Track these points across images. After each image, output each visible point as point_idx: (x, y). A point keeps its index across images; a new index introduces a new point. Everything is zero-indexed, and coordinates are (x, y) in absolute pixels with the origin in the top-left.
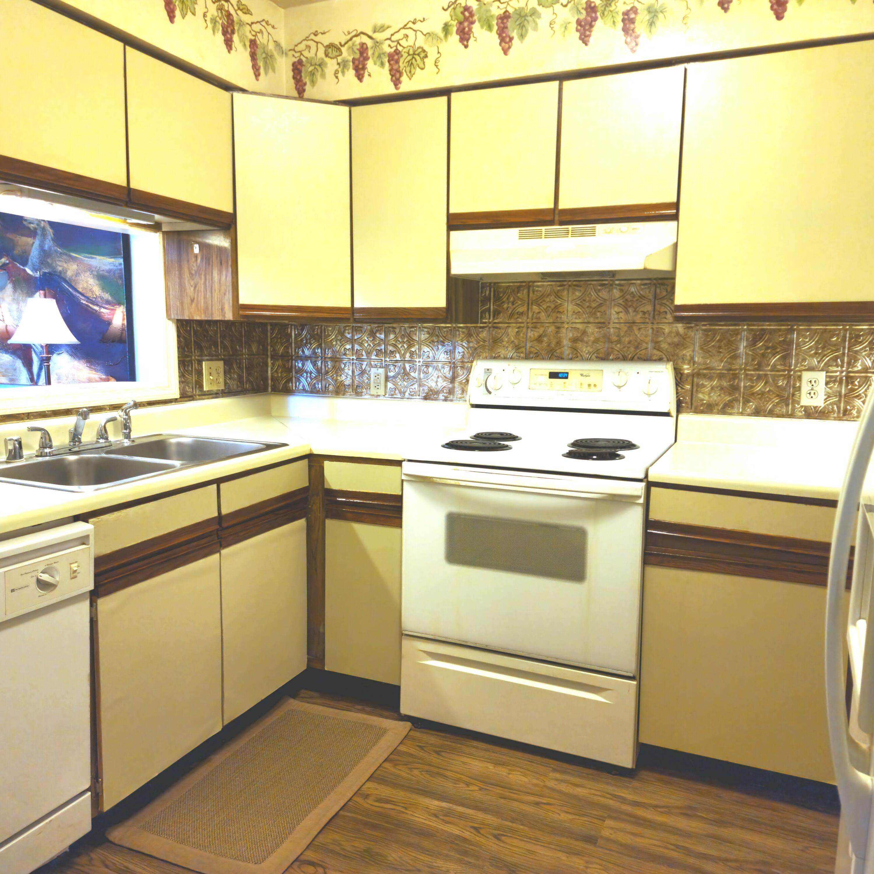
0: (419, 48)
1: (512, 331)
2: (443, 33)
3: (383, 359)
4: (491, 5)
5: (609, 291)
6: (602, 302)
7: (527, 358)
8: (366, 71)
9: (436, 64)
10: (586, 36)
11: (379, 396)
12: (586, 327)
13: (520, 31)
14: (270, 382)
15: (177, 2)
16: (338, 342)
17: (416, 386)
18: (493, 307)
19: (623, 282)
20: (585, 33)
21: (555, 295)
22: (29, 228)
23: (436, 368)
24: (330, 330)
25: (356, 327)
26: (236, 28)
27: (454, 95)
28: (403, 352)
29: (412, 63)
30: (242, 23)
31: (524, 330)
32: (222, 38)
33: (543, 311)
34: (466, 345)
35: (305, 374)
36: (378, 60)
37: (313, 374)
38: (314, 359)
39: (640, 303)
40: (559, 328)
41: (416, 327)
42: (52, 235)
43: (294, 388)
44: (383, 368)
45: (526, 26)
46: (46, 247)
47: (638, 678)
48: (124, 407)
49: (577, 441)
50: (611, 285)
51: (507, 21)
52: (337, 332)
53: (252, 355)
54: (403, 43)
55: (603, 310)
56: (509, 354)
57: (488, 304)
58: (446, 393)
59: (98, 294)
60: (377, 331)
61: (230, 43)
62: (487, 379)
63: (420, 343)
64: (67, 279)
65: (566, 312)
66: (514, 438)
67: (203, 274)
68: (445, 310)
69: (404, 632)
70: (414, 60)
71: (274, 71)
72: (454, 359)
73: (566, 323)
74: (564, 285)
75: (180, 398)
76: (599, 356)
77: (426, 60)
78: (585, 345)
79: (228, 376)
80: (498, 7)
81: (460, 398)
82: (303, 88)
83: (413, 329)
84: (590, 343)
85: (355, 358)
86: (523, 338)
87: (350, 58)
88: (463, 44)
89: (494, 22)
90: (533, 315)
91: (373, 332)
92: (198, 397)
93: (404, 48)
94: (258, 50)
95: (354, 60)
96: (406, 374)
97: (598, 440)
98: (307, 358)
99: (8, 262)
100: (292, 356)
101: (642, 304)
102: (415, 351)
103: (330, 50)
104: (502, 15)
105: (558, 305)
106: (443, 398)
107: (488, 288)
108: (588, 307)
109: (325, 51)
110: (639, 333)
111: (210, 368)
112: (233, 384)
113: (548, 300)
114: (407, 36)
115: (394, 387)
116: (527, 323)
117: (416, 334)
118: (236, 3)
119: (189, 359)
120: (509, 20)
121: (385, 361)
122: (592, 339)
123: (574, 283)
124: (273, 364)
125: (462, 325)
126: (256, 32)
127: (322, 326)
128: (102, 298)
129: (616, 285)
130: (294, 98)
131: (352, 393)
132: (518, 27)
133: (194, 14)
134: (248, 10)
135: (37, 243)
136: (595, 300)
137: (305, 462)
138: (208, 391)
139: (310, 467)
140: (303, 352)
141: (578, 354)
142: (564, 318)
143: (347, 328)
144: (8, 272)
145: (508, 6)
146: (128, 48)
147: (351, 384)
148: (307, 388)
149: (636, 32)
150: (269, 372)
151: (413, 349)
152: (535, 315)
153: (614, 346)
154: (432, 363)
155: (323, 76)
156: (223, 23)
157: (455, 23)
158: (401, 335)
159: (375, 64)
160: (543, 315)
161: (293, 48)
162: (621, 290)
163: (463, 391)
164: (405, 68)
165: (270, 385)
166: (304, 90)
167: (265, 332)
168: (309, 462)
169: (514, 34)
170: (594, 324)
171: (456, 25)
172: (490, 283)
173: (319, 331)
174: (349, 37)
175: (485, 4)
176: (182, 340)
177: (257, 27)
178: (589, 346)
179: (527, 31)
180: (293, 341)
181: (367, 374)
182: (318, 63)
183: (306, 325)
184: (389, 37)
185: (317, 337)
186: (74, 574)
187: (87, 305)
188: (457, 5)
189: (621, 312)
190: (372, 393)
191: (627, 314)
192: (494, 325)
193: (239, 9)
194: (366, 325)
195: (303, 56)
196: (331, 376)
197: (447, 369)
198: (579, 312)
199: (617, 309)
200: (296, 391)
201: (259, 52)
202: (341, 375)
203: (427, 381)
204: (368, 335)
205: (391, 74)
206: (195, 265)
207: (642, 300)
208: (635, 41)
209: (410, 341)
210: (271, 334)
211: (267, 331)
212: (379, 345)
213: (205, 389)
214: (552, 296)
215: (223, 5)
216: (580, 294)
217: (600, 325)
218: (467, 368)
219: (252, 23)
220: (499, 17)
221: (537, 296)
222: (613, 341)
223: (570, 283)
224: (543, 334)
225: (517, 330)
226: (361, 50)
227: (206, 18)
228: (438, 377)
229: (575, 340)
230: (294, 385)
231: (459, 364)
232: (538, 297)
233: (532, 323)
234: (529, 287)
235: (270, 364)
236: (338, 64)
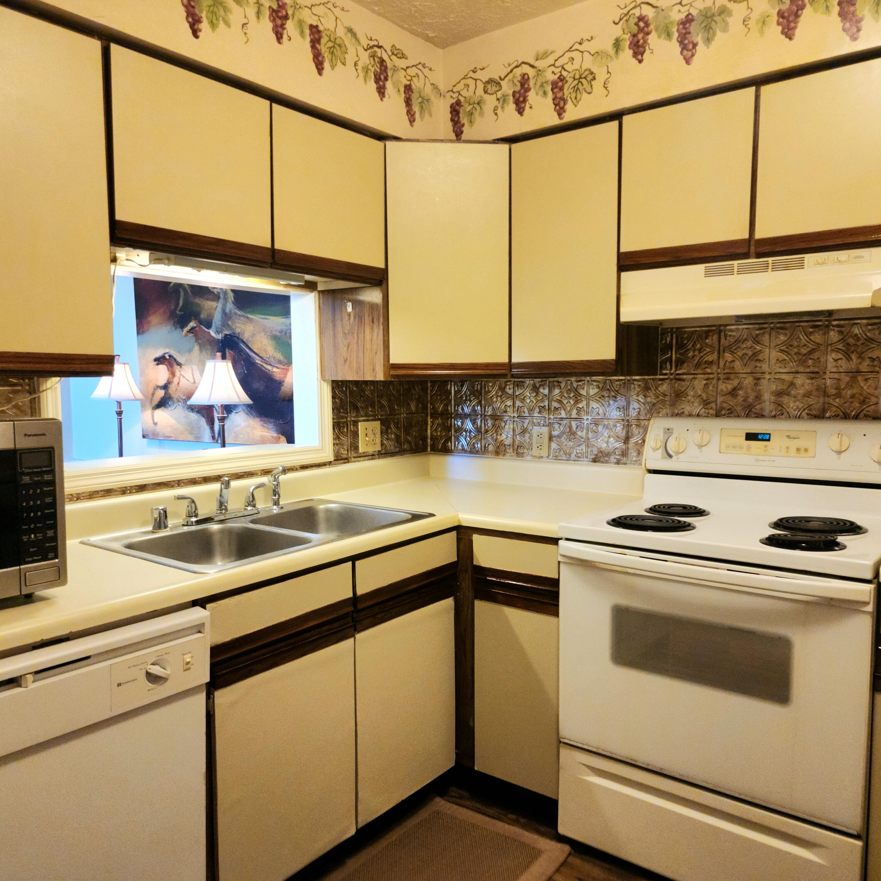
0: (585, 70)
1: (699, 383)
2: (613, 50)
3: (547, 416)
4: (671, 10)
5: (825, 334)
6: (814, 347)
7: (718, 415)
8: (527, 103)
9: (606, 86)
10: (789, 29)
11: (542, 457)
12: (794, 378)
13: (706, 34)
14: (429, 441)
15: (326, 53)
16: (499, 399)
17: (583, 447)
18: (676, 357)
19: (842, 322)
20: (788, 25)
21: (753, 340)
22: (213, 293)
23: (606, 427)
24: (490, 386)
25: (518, 382)
26: (390, 74)
27: (625, 118)
28: (569, 409)
29: (578, 88)
30: (396, 69)
31: (714, 382)
32: (374, 86)
33: (737, 359)
34: (642, 401)
35: (464, 433)
36: (540, 89)
37: (472, 433)
38: (473, 417)
39: (867, 348)
40: (759, 379)
41: (584, 380)
42: (233, 299)
43: (453, 448)
44: (546, 426)
45: (713, 27)
46: (227, 310)
47: (864, 836)
48: (273, 472)
49: (781, 520)
50: (827, 326)
51: (690, 25)
52: (497, 387)
53: (410, 414)
54: (568, 67)
55: (816, 358)
56: (695, 410)
57: (670, 353)
58: (619, 455)
59: (271, 354)
60: (540, 386)
61: (382, 90)
62: (667, 440)
63: (588, 398)
64: (245, 340)
65: (767, 360)
66: (699, 513)
67: (356, 333)
68: (614, 363)
69: (561, 740)
70: (580, 84)
71: (431, 115)
72: (628, 416)
73: (767, 373)
74: (766, 328)
75: (335, 460)
76: (811, 413)
77: (593, 83)
78: (793, 399)
79: (385, 436)
80: (679, 11)
81: (636, 461)
82: (460, 130)
83: (581, 383)
84: (799, 397)
85: (516, 415)
86: (713, 391)
87: (511, 92)
88: (637, 59)
89: (675, 29)
90: (725, 364)
91: (536, 387)
92: (353, 459)
93: (569, 72)
94: (413, 95)
95: (514, 93)
96: (572, 433)
97: (810, 519)
98: (466, 416)
99: (195, 325)
100: (452, 414)
101: (869, 349)
102: (583, 407)
103: (489, 86)
104: (684, 20)
105: (756, 353)
106: (615, 461)
107: (669, 334)
108: (796, 354)
109: (485, 87)
110: (865, 384)
111: (366, 429)
112: (390, 445)
113: (744, 346)
114: (573, 59)
115: (559, 447)
116: (718, 374)
117: (583, 389)
118: (390, 48)
119: (345, 420)
120: (693, 23)
121: (549, 419)
122: (801, 392)
123: (778, 325)
124: (433, 423)
125: (637, 378)
126: (411, 77)
127: (482, 382)
128: (274, 358)
129: (833, 326)
130: (451, 141)
131: (512, 454)
132: (703, 31)
133: (344, 64)
134: (403, 54)
135: (220, 305)
136: (805, 345)
137: (454, 533)
138: (364, 453)
139: (459, 540)
140: (462, 409)
141: (784, 410)
142: (765, 367)
143: (509, 383)
144: (195, 336)
145: (691, 7)
146: (274, 105)
147: (512, 444)
148: (466, 447)
149: (858, 16)
150: (429, 431)
151: (580, 406)
152: (728, 364)
153: (831, 400)
154: (601, 421)
155: (482, 114)
156: (375, 70)
157: (627, 36)
158: (567, 389)
159: (537, 94)
160: (738, 365)
161: (450, 89)
162: (841, 332)
163: (639, 453)
164: (570, 95)
165: (429, 444)
166: (462, 132)
167: (425, 390)
168: (458, 534)
169: (699, 39)
170: (805, 374)
171: (629, 39)
172: (672, 329)
173: (479, 387)
174: (509, 69)
175: (663, 10)
176: (337, 401)
177: (412, 71)
178: (799, 400)
179: (714, 34)
180: (453, 398)
181: (529, 433)
182: (476, 102)
183: (466, 381)
184: (553, 63)
185: (477, 394)
186: (187, 667)
187: (261, 365)
188: (630, 16)
189: (841, 359)
190: (534, 454)
191: (849, 361)
192: (677, 377)
193: (393, 54)
194: (529, 380)
195: (462, 96)
196: (491, 435)
197: (619, 427)
198: (785, 360)
199: (834, 355)
200: (455, 451)
201: (415, 97)
202: (501, 435)
203: (596, 441)
204: (531, 390)
205: (554, 103)
206: (348, 323)
207: (869, 344)
208: (857, 27)
209: (576, 396)
210: (431, 391)
211: (427, 388)
212: (542, 401)
213: (361, 450)
214: (749, 341)
215: (375, 52)
216: (785, 339)
217: (812, 375)
218: (643, 427)
219: (407, 68)
220: (680, 22)
221: (730, 341)
222: (829, 395)
223: (772, 325)
224: (739, 386)
225: (705, 382)
226: (522, 81)
227: (356, 67)
228: (609, 437)
229: (779, 394)
230: (453, 444)
231: (634, 422)
232: (731, 343)
233: (724, 374)
234: (720, 332)
235: (429, 422)
236: (498, 99)
